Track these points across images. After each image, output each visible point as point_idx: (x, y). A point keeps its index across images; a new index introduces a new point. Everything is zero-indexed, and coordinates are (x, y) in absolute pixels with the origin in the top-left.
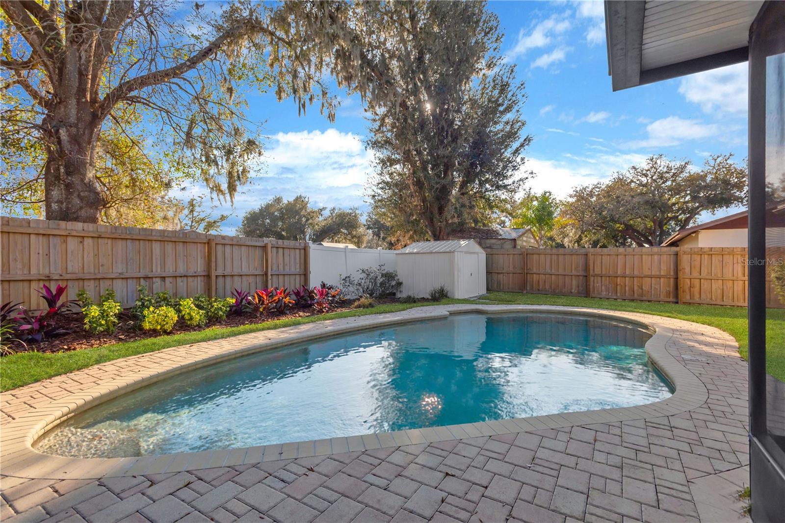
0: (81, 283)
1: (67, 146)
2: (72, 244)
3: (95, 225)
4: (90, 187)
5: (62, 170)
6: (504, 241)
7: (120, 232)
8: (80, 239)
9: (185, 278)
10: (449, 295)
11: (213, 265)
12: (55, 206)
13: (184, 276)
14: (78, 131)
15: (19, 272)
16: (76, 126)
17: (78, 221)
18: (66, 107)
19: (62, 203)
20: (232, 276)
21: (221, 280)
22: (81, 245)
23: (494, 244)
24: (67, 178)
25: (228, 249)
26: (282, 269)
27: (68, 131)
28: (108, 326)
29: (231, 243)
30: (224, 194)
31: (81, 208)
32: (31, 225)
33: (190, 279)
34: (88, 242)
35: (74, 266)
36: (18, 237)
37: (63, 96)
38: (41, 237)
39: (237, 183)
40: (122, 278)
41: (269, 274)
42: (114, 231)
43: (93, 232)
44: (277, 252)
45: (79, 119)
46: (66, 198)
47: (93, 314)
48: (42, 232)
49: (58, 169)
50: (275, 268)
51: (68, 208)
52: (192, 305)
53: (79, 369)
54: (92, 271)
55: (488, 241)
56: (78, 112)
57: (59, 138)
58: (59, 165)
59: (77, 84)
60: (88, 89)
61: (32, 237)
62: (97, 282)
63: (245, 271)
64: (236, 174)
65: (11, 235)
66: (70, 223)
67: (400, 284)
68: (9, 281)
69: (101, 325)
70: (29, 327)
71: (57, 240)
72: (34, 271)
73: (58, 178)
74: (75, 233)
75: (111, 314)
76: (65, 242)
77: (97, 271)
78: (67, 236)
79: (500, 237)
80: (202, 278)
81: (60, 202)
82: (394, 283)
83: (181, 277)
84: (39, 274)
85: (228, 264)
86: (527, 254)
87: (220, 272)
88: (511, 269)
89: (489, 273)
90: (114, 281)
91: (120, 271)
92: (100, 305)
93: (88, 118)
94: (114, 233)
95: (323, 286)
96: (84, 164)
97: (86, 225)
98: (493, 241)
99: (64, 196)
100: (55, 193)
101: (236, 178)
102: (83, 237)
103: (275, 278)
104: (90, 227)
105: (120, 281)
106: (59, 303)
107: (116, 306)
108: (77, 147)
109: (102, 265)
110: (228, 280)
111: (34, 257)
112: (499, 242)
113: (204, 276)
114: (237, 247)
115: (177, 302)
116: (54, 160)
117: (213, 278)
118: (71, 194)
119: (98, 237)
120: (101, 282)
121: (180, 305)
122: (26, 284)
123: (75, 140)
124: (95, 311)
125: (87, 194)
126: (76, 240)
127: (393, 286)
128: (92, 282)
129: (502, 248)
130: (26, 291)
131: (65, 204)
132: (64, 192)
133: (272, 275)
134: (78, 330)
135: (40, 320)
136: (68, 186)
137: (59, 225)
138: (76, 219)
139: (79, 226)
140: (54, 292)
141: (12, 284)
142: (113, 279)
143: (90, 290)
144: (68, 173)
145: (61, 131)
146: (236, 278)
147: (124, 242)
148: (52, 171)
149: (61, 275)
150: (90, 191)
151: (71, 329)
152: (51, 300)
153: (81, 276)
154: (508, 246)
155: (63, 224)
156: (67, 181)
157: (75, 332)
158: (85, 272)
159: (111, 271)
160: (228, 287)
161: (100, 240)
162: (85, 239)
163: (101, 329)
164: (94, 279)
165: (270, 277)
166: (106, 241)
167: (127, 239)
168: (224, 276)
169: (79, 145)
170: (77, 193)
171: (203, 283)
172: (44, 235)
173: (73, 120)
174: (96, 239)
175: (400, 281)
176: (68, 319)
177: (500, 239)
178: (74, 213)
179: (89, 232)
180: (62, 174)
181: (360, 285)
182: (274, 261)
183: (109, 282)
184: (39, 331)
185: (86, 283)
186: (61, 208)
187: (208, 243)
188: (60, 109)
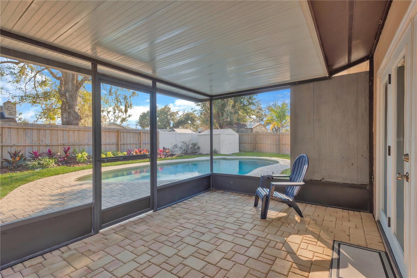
0: (74, 146)
1: (68, 99)
2: (71, 133)
3: (78, 126)
4: (76, 113)
5: (67, 107)
6: (248, 129)
7: (86, 128)
8: (73, 131)
9: (109, 145)
10: (218, 152)
11: (119, 140)
12: (64, 120)
13: (109, 144)
14: (72, 93)
15: (55, 143)
16: (71, 91)
17: (72, 125)
18: (68, 85)
19: (67, 119)
20: (127, 144)
21: (122, 146)
22: (74, 133)
23: (243, 130)
24: (69, 110)
25: (125, 134)
26: (147, 142)
27: (69, 93)
28: (84, 160)
29: (126, 131)
30: (123, 113)
31: (73, 120)
32: (58, 127)
33: (111, 145)
34: (76, 132)
35: (72, 141)
36: (55, 131)
37: (67, 81)
38: (61, 131)
39: (128, 109)
40: (87, 145)
41: (142, 143)
42: (84, 128)
43: (78, 129)
44: (145, 135)
45: (72, 89)
46: (68, 117)
47: (79, 156)
48: (62, 129)
49: (65, 107)
50: (144, 141)
51: (69, 120)
52: (111, 154)
53: (78, 171)
54: (77, 142)
55: (241, 129)
56: (72, 87)
57: (66, 96)
58: (66, 106)
59: (72, 77)
60: (75, 78)
61: (59, 131)
62: (79, 146)
63: (132, 142)
64: (128, 106)
65: (53, 131)
66: (70, 126)
67: (199, 148)
68: (52, 146)
69: (82, 160)
70: (61, 160)
71: (66, 132)
72: (59, 142)
73: (65, 110)
74: (72, 129)
75: (85, 156)
76: (69, 132)
77: (79, 142)
78: (69, 130)
79: (246, 127)
80: (115, 145)
81: (66, 118)
82: (196, 147)
83: (108, 144)
84: (61, 143)
85: (125, 140)
86: (256, 135)
87: (122, 142)
88: (250, 141)
89: (240, 143)
90: (85, 146)
91: (86, 142)
92: (81, 153)
93: (75, 88)
94: (84, 129)
95: (164, 148)
96: (74, 105)
97: (75, 126)
98: (243, 129)
99: (68, 116)
100: (65, 115)
101: (128, 107)
102: (74, 130)
103: (144, 145)
104: (76, 127)
105: (86, 146)
106: (68, 153)
107: (86, 154)
108: (72, 99)
109: (81, 140)
110: (125, 146)
111: (59, 137)
112: (246, 129)
113: (116, 144)
114: (129, 133)
115: (106, 153)
116: (64, 104)
117: (120, 145)
118: (70, 115)
119: (79, 131)
120: (80, 146)
121: (107, 154)
122: (57, 147)
123: (71, 96)
124: (80, 155)
125: (75, 115)
126: (72, 132)
127: (196, 149)
128: (77, 146)
129: (247, 132)
130: (57, 149)
131: (68, 119)
132: (67, 115)
133: (143, 144)
134: (74, 161)
135: (64, 158)
136: (69, 113)
137: (67, 127)
138: (72, 124)
139: (73, 127)
140: (67, 149)
141: (53, 146)
142: (84, 145)
143: (77, 148)
144: (69, 108)
145: (66, 94)
146: (128, 145)
147: (88, 132)
148: (64, 108)
149: (68, 144)
150: (76, 114)
151: (72, 161)
152: (66, 152)
153: (74, 144)
154: (249, 131)
155: (68, 126)
156: (69, 111)
157: (74, 162)
158: (75, 142)
159: (83, 142)
160: (125, 148)
161: (80, 132)
162: (75, 131)
163: (82, 161)
164: (78, 145)
165: (142, 145)
166: (81, 132)
167: (89, 131)
168: (124, 144)
169: (72, 98)
170: (72, 115)
171: (115, 147)
172: (62, 130)
173: (70, 89)
174: (78, 131)
175: (199, 146)
176: (71, 158)
177: (246, 128)
178: (71, 122)
179: (76, 129)
180: (67, 109)
181: (181, 148)
182: (144, 139)
183: (83, 146)
184: (63, 161)
185: (75, 146)
186: (67, 120)
187: (118, 132)
188: (66, 86)
